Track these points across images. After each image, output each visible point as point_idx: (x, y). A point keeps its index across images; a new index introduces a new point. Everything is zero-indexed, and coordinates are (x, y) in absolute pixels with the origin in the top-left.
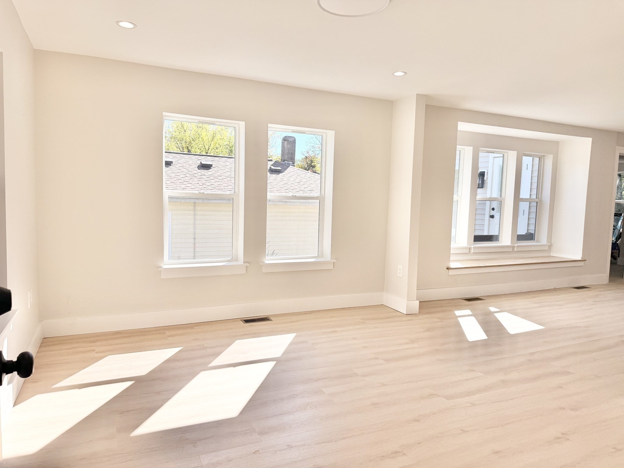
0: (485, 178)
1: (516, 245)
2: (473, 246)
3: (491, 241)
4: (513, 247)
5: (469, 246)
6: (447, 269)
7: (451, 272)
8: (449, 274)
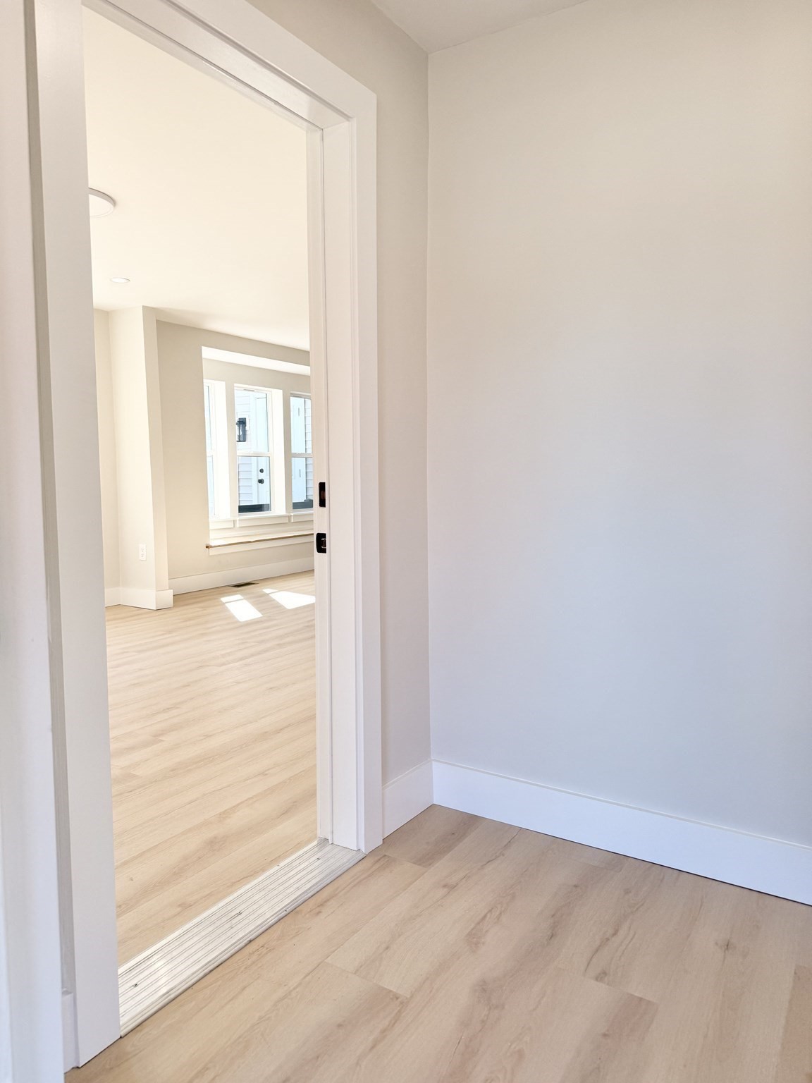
0: (247, 428)
1: (292, 514)
2: (238, 519)
3: (262, 511)
4: (289, 517)
5: (233, 519)
6: (207, 547)
7: (212, 552)
8: (211, 554)
